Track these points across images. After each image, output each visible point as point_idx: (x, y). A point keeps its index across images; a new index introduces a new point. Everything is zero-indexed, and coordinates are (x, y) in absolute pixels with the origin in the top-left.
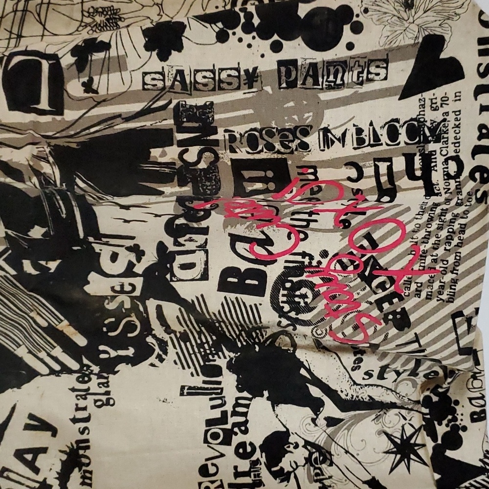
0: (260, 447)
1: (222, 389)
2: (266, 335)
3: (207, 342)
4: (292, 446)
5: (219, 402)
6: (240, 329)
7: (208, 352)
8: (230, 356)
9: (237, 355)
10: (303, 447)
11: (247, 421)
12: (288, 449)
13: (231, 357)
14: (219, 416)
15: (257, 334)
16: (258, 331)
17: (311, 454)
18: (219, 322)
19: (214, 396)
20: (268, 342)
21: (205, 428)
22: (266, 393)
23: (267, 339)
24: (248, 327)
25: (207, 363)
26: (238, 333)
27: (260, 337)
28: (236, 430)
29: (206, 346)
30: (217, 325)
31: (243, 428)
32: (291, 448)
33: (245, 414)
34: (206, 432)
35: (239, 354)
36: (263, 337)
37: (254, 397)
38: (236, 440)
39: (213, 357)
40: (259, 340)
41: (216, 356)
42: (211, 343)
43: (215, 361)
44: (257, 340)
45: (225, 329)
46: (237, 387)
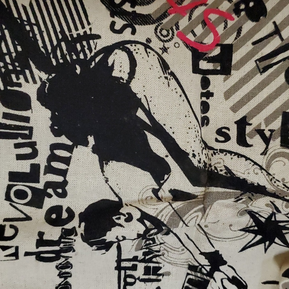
0: (81, 215)
1: (31, 129)
2: (95, 49)
3: (9, 53)
4: (123, 218)
5: (28, 150)
6: (60, 37)
7: (10, 67)
8: (41, 79)
9: (50, 77)
10: (138, 220)
11: (65, 183)
12: (117, 221)
13: (43, 80)
14: (28, 170)
15: (83, 47)
16: (85, 43)
17: (147, 230)
18: (31, 25)
19: (20, 140)
20: (97, 60)
21: (7, 182)
22: (91, 140)
23: (97, 54)
24: (72, 36)
25: (9, 88)
26: (55, 43)
27: (87, 52)
28: (50, 191)
29: (7, 58)
30: (28, 28)
31: (60, 191)
32: (122, 221)
33: (63, 173)
34: (9, 187)
35: (53, 75)
36: (91, 51)
37: (75, 145)
38: (49, 203)
39: (18, 79)
40: (85, 55)
41: (21, 77)
42: (14, 55)
43: (20, 85)
44: (82, 56)
45: (38, 37)
46: (52, 127)
